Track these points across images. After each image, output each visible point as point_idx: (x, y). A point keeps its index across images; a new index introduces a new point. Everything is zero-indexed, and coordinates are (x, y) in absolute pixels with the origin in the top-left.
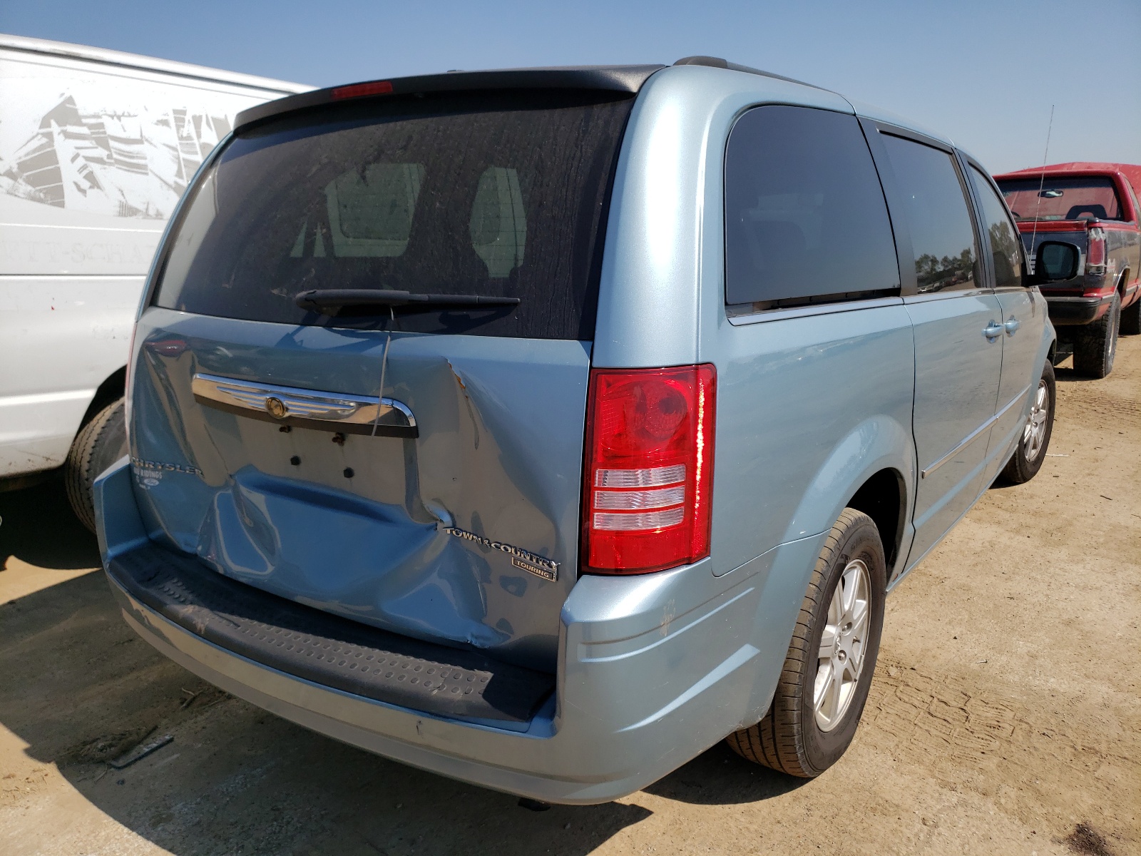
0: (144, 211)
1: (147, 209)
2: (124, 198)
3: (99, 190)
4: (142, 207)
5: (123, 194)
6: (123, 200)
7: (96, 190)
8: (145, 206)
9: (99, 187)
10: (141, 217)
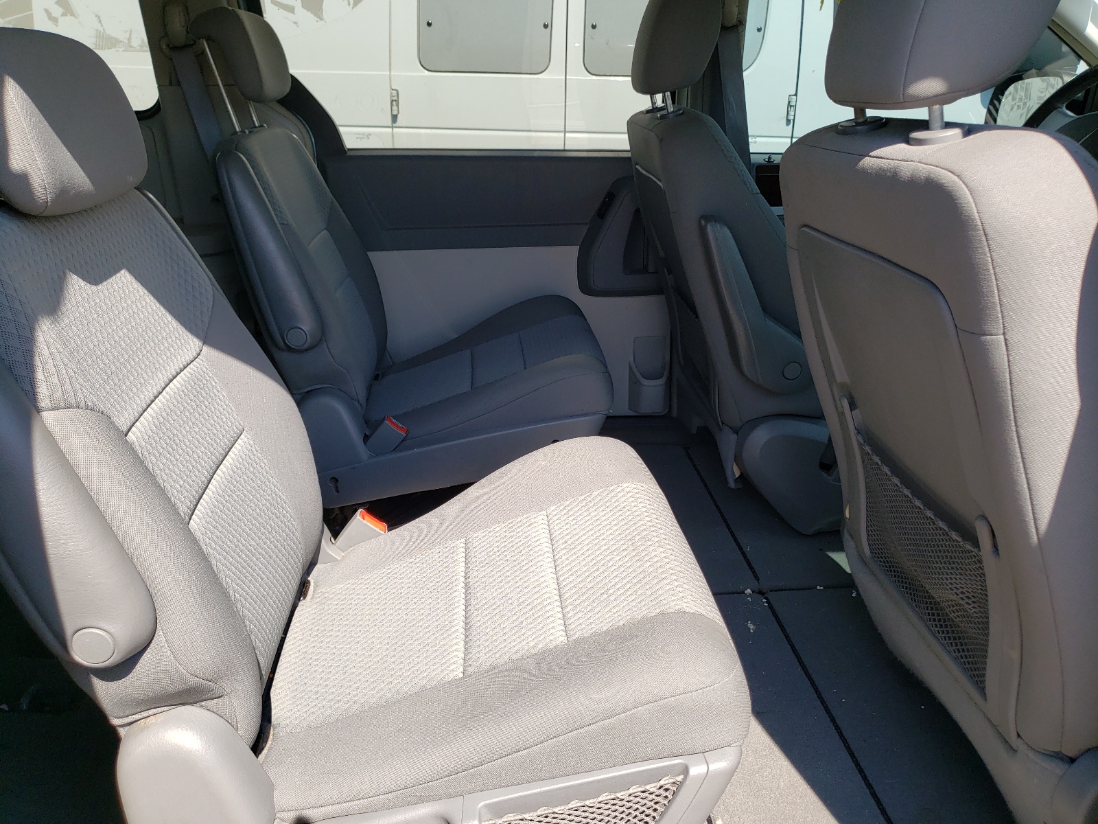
0: (126, 41)
1: (129, 39)
2: (102, 26)
3: (73, 18)
4: (123, 37)
5: (100, 22)
6: (100, 29)
7: (69, 17)
8: (127, 35)
9: (73, 14)
10: (121, 49)
